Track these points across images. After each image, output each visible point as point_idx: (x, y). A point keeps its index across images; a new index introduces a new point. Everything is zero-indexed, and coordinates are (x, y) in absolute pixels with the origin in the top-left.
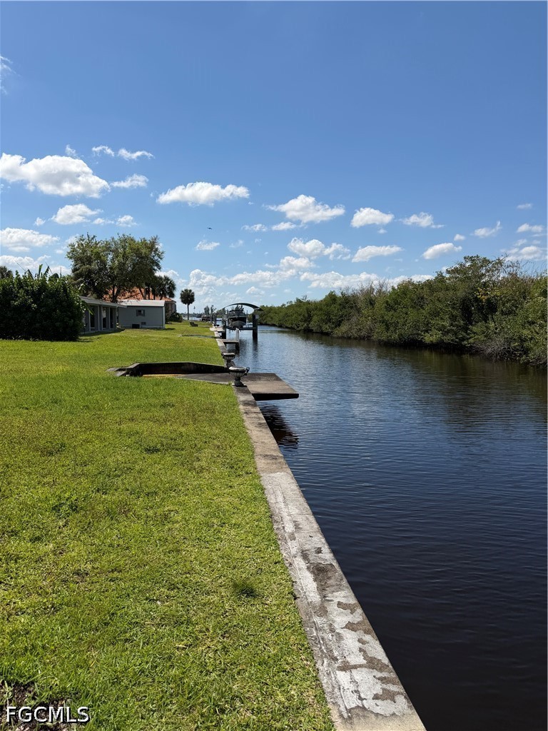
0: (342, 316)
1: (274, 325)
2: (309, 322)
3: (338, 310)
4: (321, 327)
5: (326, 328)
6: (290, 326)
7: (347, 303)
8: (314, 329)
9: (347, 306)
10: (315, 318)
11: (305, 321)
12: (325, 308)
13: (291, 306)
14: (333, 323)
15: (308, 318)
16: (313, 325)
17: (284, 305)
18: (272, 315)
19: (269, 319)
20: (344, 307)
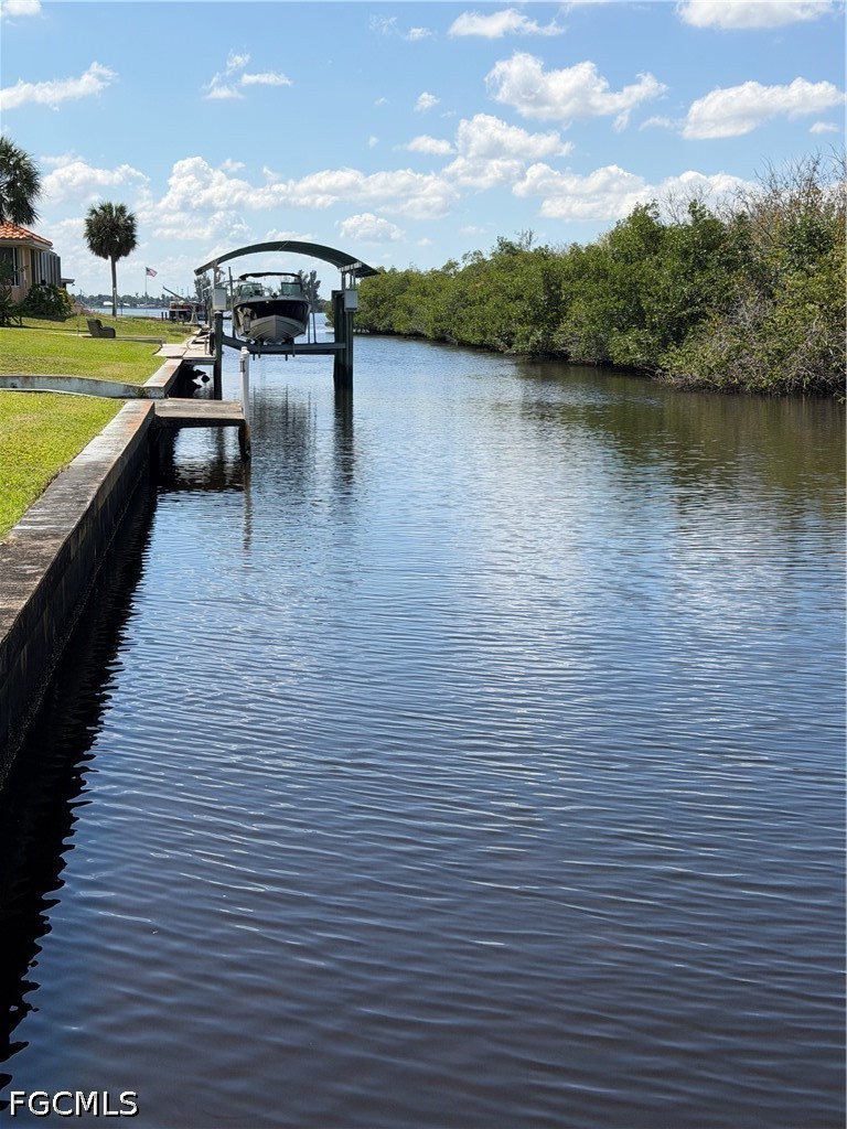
0: (689, 303)
1: (416, 336)
2: (555, 323)
3: (674, 276)
4: (601, 345)
5: (626, 346)
6: (476, 339)
7: (711, 248)
8: (574, 350)
9: (714, 257)
10: (578, 309)
11: (537, 321)
12: (617, 269)
13: (479, 268)
14: (653, 327)
15: (552, 311)
16: (572, 336)
17: (451, 265)
18: (410, 299)
19: (400, 313)
20: (702, 266)
